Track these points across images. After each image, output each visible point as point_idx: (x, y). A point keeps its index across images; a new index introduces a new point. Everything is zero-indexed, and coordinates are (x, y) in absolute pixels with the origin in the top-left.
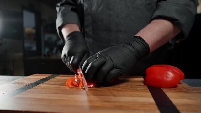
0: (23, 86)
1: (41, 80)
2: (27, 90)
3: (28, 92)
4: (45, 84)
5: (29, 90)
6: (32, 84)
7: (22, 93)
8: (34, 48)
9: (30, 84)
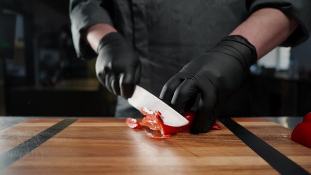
0: (19, 143)
1: (48, 129)
2: (31, 150)
3: (35, 154)
4: (60, 137)
5: (35, 151)
6: (34, 138)
7: (24, 157)
8: (22, 72)
9: (31, 137)
